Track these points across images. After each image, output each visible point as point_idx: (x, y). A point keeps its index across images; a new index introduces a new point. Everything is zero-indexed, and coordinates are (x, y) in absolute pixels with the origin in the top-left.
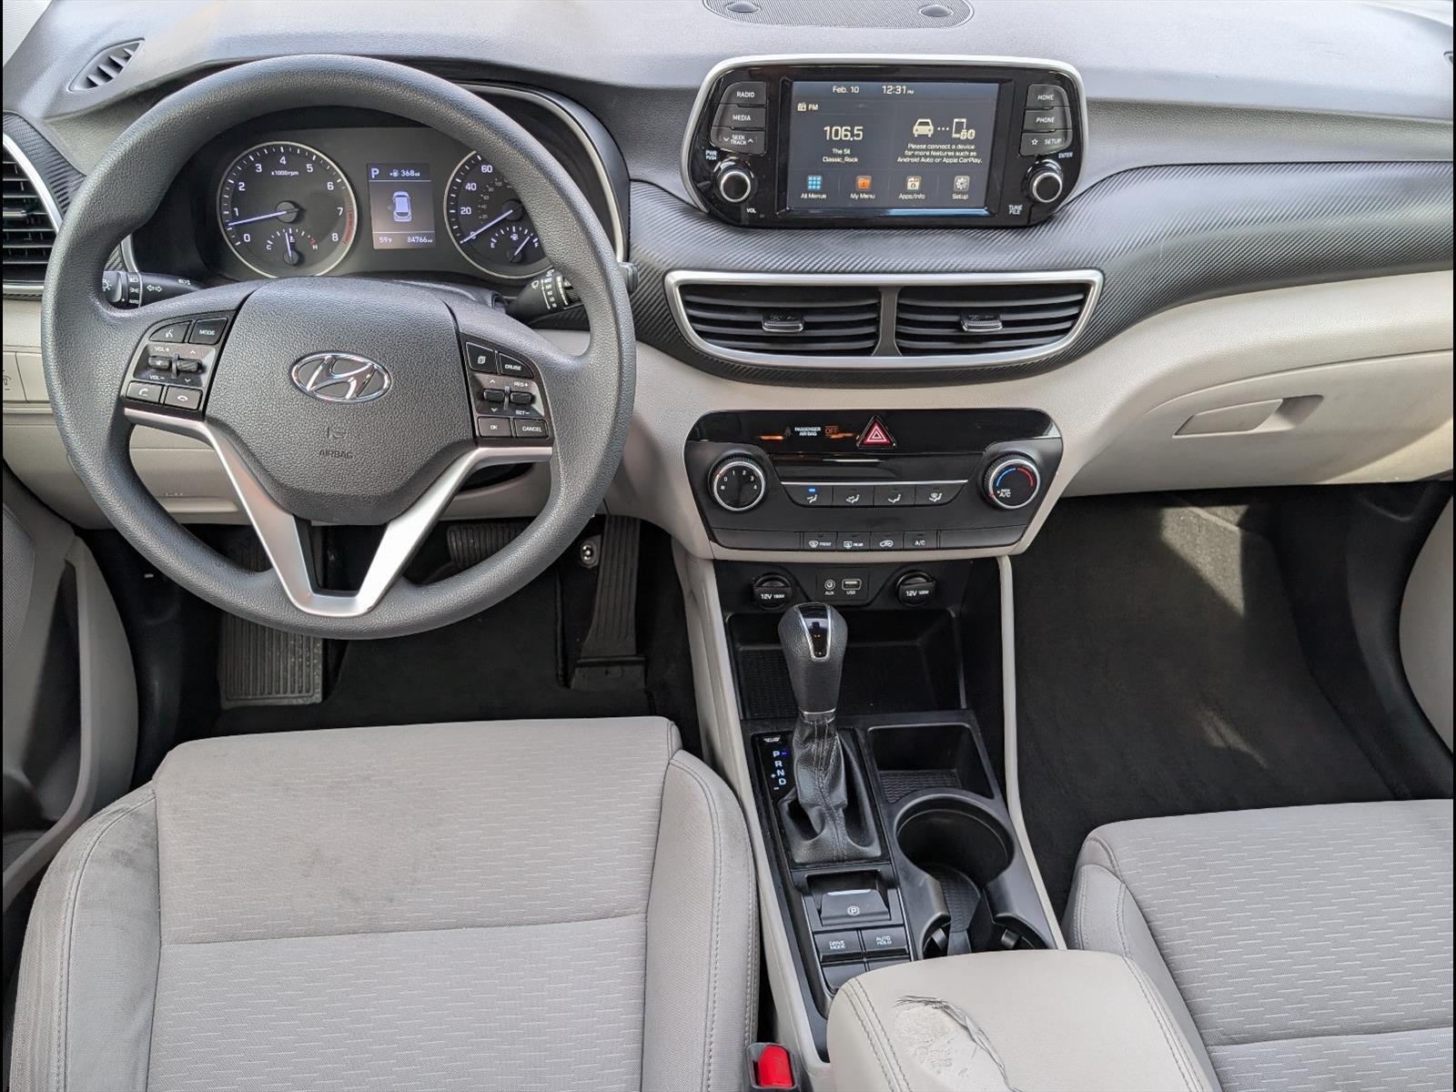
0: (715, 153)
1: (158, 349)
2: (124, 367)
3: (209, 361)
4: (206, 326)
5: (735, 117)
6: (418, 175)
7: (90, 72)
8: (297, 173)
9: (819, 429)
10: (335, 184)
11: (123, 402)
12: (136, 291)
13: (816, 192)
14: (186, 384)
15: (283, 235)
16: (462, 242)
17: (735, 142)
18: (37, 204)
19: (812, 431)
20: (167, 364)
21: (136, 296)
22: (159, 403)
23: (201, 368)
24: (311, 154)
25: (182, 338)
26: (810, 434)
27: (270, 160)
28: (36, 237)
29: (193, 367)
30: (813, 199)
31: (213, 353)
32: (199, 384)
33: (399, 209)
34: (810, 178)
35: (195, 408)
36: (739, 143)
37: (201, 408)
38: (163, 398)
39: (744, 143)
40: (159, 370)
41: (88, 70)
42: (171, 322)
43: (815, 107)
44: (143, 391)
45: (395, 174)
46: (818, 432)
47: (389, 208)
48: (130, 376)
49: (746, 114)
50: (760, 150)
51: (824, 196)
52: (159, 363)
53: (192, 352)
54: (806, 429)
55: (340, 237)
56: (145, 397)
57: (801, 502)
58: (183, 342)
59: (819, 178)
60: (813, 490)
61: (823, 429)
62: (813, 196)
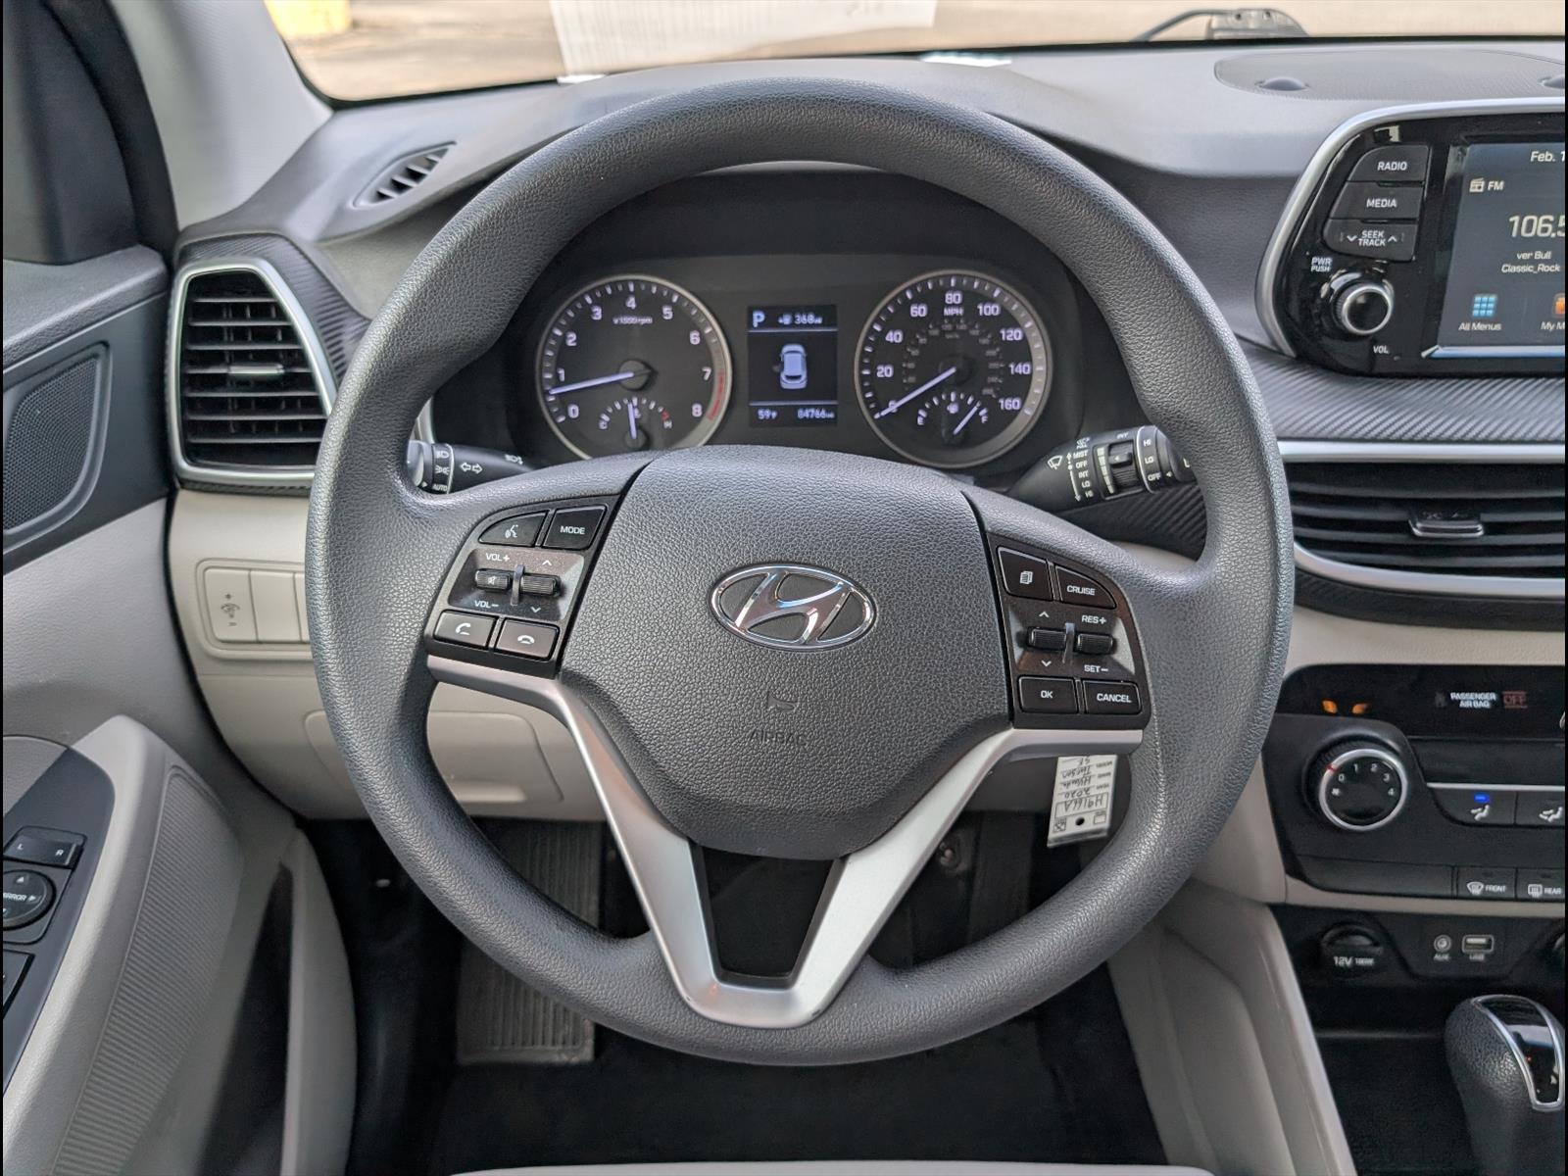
0: (1329, 260)
1: (491, 557)
2: (434, 586)
3: (571, 578)
4: (568, 520)
5: (1370, 203)
6: (819, 321)
7: (381, 185)
8: (649, 320)
9: (1493, 696)
10: (702, 336)
11: (429, 645)
12: (444, 470)
13: (1484, 320)
14: (533, 615)
15: (625, 408)
16: (877, 416)
17: (1366, 242)
18: (300, 357)
19: (1482, 700)
20: (505, 582)
21: (443, 480)
22: (486, 648)
23: (559, 589)
24: (672, 292)
25: (531, 540)
26: (1477, 705)
27: (613, 304)
28: (292, 405)
29: (547, 587)
30: (1479, 332)
31: (579, 563)
32: (556, 615)
33: (788, 371)
34: (1478, 299)
35: (546, 655)
36: (1372, 243)
37: (555, 656)
38: (494, 638)
39: (1382, 242)
40: (492, 593)
41: (379, 182)
42: (513, 512)
43: (1499, 186)
44: (464, 629)
45: (786, 320)
46: (1492, 702)
47: (776, 368)
48: (442, 603)
49: (1391, 197)
50: (1408, 252)
51: (1498, 327)
52: (492, 580)
53: (545, 562)
54: (1471, 696)
55: (704, 410)
56: (465, 637)
57: (1461, 817)
58: (533, 546)
59: (1493, 298)
60: (1482, 798)
61: (1501, 697)
62: (1480, 327)
